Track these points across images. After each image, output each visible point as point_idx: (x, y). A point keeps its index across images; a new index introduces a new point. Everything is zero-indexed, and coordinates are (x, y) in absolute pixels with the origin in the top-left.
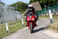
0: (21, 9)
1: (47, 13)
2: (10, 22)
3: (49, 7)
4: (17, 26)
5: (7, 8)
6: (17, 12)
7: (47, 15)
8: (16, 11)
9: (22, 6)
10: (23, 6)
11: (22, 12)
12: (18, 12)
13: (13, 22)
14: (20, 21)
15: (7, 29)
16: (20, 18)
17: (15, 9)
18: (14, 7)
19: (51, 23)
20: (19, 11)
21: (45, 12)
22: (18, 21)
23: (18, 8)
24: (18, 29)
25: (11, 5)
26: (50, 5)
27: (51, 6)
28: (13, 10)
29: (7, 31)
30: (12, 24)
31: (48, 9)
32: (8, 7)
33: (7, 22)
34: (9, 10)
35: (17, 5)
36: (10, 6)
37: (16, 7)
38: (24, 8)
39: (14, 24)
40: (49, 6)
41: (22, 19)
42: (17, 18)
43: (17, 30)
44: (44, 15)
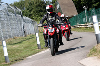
0: (34, 12)
1: (89, 22)
2: (11, 40)
3: (94, 11)
4: (26, 47)
5: (5, 11)
6: (27, 18)
7: (90, 25)
8: (25, 18)
9: (37, 7)
10: (39, 6)
11: (37, 20)
12: (29, 19)
13: (19, 39)
14: (33, 37)
15: (6, 54)
16: (33, 32)
17: (23, 13)
18: (21, 9)
20: (30, 16)
21: (84, 19)
22: (28, 37)
23: (28, 10)
24: (27, 53)
25: (15, 4)
26: (96, 5)
27: (97, 8)
28: (18, 15)
29: (6, 57)
30: (15, 42)
31: (90, 15)
32: (9, 7)
33: (6, 38)
34: (10, 14)
35: (27, 5)
36: (12, 5)
37: (25, 9)
38: (41, 11)
39: (21, 43)
40: (93, 8)
41: (37, 34)
42: (27, 31)
43: (26, 56)
44: (83, 26)
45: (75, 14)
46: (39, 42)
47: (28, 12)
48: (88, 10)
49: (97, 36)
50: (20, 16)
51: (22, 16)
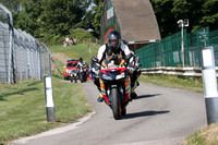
0: (44, 19)
1: (187, 64)
3: (204, 34)
4: (15, 113)
6: (24, 35)
8: (18, 32)
9: (53, 8)
10: (60, 5)
11: (48, 41)
12: (29, 36)
14: (36, 87)
16: (35, 73)
17: (14, 19)
20: (32, 29)
21: (176, 53)
22: (21, 85)
23: (28, 11)
37: (21, 9)
38: (63, 19)
42: (20, 69)
43: (12, 138)
44: (171, 72)
45: (154, 37)
46: (50, 103)
47: (28, 17)
48: (188, 30)
50: (7, 26)
51: (11, 28)
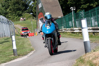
0: (10, 10)
1: (76, 27)
3: (82, 13)
9: (14, 4)
10: (17, 3)
11: (13, 19)
12: (4, 18)
14: (8, 40)
16: (8, 34)
19: (86, 51)
20: (5, 15)
21: (70, 22)
22: (1, 40)
23: (3, 6)
26: (85, 6)
27: (86, 10)
38: (19, 9)
40: (82, 9)
41: (13, 37)
44: (69, 30)
45: (59, 15)
46: (15, 47)
47: (3, 9)
48: (75, 11)
49: (85, 43)
